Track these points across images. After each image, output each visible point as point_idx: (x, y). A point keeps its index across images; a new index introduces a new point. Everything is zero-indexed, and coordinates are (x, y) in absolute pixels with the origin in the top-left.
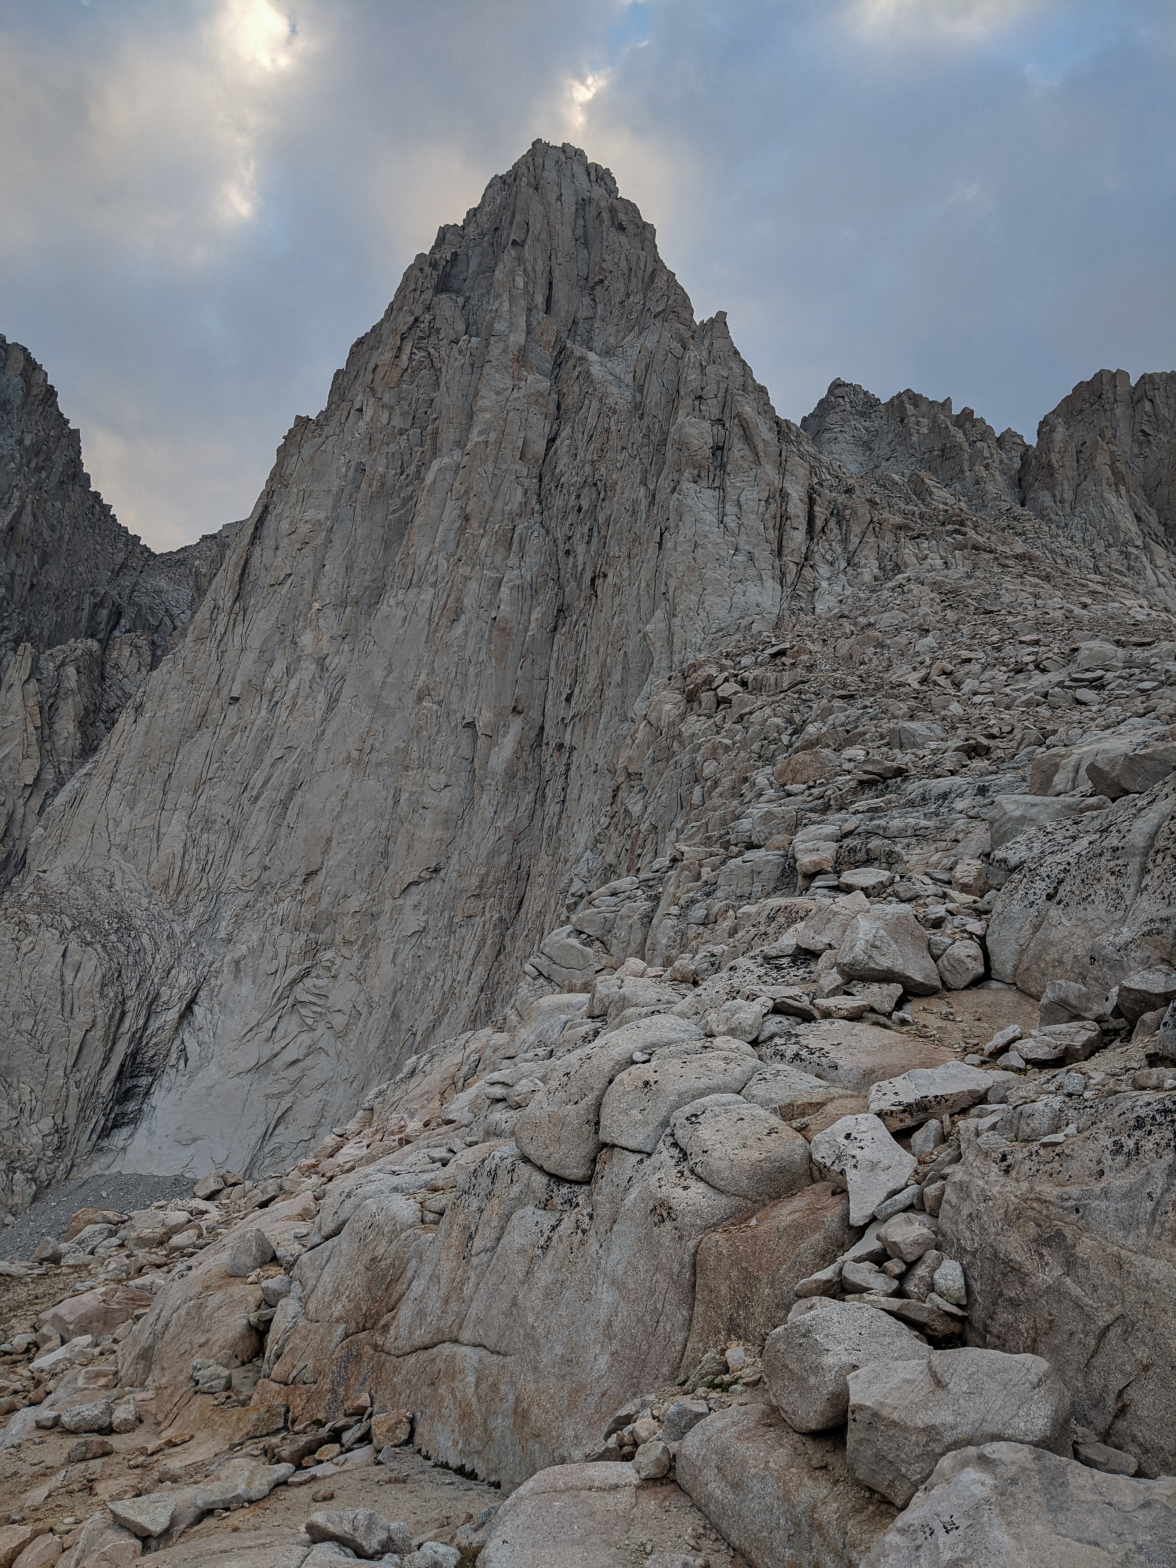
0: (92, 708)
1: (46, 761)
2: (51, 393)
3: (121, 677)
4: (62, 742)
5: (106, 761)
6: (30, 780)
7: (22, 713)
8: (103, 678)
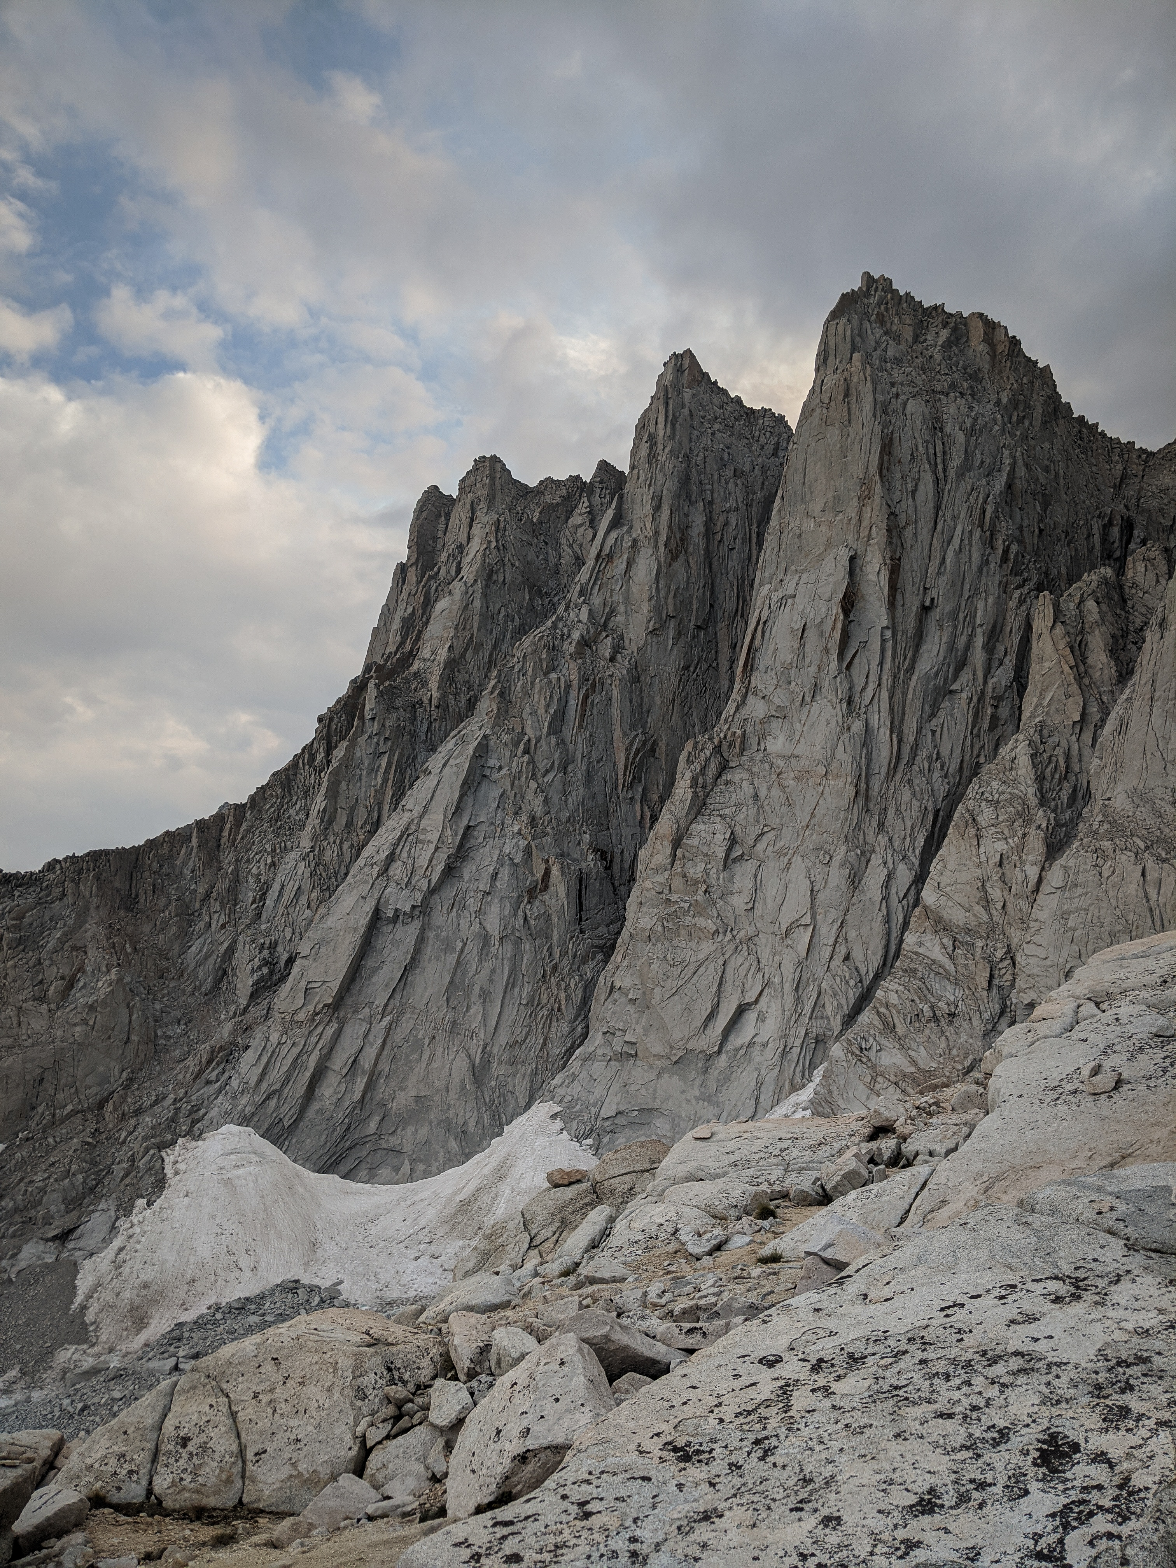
0: (1119, 633)
1: (1087, 695)
2: (1015, 343)
3: (1141, 594)
4: (1099, 673)
5: (1142, 682)
6: (1077, 717)
7: (1055, 658)
8: (1124, 601)
